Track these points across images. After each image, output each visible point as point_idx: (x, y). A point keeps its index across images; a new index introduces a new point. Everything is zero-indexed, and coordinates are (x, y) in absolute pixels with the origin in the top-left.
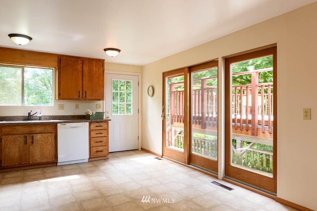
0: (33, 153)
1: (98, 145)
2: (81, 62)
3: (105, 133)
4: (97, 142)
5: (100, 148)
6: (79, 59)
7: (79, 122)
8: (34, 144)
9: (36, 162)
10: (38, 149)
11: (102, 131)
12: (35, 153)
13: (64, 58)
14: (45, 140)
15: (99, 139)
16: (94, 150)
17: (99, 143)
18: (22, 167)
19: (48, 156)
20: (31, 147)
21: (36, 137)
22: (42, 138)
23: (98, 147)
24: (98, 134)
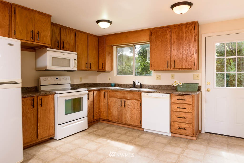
0: (125, 115)
1: (181, 121)
2: (170, 30)
3: (189, 108)
4: (179, 117)
5: (183, 125)
6: (168, 28)
7: (160, 93)
8: (126, 107)
9: (127, 123)
10: (129, 112)
11: (185, 106)
12: (127, 115)
13: (155, 30)
14: (134, 105)
15: (182, 115)
16: (177, 125)
17: (182, 119)
18: (119, 124)
19: (135, 120)
20: (124, 110)
21: (127, 102)
22: (131, 104)
23: (180, 123)
24: (180, 109)
